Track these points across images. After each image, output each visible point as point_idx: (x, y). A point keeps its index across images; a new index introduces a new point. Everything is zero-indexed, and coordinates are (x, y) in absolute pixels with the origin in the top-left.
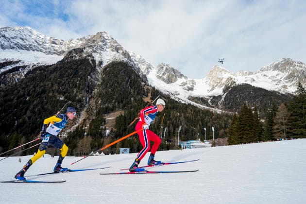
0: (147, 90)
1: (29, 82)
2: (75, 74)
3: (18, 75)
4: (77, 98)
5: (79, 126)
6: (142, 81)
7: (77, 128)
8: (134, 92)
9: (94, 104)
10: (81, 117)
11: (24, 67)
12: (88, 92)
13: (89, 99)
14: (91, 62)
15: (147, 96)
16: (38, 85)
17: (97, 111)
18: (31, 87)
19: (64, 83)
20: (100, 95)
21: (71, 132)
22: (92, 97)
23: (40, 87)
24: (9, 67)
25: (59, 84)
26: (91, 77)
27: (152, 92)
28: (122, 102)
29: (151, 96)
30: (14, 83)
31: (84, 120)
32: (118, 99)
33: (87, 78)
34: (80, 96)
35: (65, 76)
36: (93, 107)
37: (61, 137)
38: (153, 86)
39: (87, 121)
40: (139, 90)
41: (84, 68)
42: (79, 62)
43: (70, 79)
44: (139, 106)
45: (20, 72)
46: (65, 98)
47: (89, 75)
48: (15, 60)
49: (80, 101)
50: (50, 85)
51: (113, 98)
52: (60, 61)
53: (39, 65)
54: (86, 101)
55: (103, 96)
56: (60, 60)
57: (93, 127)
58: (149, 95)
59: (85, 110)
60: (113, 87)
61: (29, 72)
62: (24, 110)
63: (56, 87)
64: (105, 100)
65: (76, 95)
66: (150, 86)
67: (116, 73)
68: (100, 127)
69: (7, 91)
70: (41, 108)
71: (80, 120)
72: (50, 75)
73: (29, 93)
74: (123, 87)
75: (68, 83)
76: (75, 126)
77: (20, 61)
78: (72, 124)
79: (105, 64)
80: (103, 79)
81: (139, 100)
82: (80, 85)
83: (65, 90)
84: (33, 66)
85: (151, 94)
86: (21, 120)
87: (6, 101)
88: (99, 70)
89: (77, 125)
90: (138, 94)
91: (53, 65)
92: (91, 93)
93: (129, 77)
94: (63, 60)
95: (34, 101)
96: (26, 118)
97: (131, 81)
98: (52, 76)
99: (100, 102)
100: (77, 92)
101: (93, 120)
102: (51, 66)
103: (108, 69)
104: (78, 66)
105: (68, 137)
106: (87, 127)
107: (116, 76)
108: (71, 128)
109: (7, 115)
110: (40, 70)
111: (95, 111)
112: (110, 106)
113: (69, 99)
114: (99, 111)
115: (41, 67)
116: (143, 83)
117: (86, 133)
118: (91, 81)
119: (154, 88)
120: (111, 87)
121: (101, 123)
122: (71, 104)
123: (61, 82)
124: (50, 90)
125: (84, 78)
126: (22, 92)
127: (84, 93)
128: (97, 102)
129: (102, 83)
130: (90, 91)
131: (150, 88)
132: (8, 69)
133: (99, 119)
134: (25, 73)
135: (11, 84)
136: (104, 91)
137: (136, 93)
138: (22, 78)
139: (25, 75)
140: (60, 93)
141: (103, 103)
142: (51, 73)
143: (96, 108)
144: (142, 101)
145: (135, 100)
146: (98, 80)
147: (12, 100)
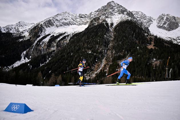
0: (150, 39)
1: (71, 44)
2: (96, 35)
3: (66, 41)
4: (99, 51)
5: (102, 69)
6: (145, 32)
7: (101, 70)
8: (139, 42)
9: (110, 54)
10: (103, 64)
11: (68, 36)
12: (105, 46)
13: (107, 51)
14: (105, 25)
15: (150, 44)
16: (76, 46)
17: (113, 59)
18: (73, 47)
19: (90, 42)
20: (114, 47)
21: (97, 73)
22: (108, 49)
23: (78, 46)
24: (61, 37)
25: (87, 43)
26: (106, 35)
27: (155, 40)
28: (130, 50)
29: (154, 43)
30: (64, 46)
31: (104, 65)
32: (127, 48)
33: (104, 36)
34: (101, 50)
35: (90, 37)
36: (110, 56)
37: (92, 76)
38: (155, 35)
39: (107, 65)
40: (143, 40)
41: (101, 30)
42: (98, 27)
43: (94, 39)
44: (144, 52)
45: (67, 39)
46: (92, 52)
47: (105, 34)
48: (63, 32)
49: (101, 52)
50: (82, 44)
51: (123, 49)
52: (86, 29)
53: (75, 33)
54: (105, 52)
55: (116, 48)
56: (87, 27)
57: (111, 70)
58: (153, 43)
59: (105, 58)
60: (122, 40)
61: (71, 38)
62: (71, 61)
63: (86, 45)
64: (117, 50)
65: (98, 49)
66: (153, 35)
67: (124, 29)
68: (116, 70)
69: (62, 50)
70: (79, 59)
71: (102, 65)
72: (82, 38)
73: (72, 50)
74: (130, 40)
75: (93, 42)
76: (100, 69)
77: (66, 32)
78: (98, 68)
79: (115, 25)
80: (115, 36)
81: (143, 48)
82: (100, 42)
83: (91, 46)
84: (72, 35)
85: (154, 42)
86: (70, 67)
87: (62, 57)
88: (111, 30)
89: (101, 69)
90: (142, 43)
91: (82, 32)
92: (108, 46)
93: (134, 31)
94: (88, 27)
95: (75, 56)
96: (72, 65)
97: (136, 34)
98: (83, 38)
99: (114, 52)
100: (98, 47)
101: (111, 65)
102: (81, 32)
103: (117, 28)
104: (97, 30)
105: (96, 76)
106: (107, 70)
107: (124, 32)
108: (97, 71)
109: (63, 64)
110: (76, 36)
111: (112, 59)
112: (122, 54)
113: (94, 52)
114: (114, 58)
115: (76, 34)
116: (146, 34)
117: (107, 74)
118: (107, 39)
119: (156, 37)
120: (121, 40)
121: (116, 67)
122: (96, 55)
123: (88, 41)
124: (83, 47)
125: (102, 37)
126: (68, 51)
127: (103, 47)
128: (112, 53)
129: (114, 39)
130: (107, 45)
131: (152, 37)
132: (61, 38)
133: (115, 64)
134: (69, 39)
135: (63, 46)
136: (116, 44)
137: (141, 43)
138: (68, 42)
139: (69, 40)
140: (89, 49)
141: (117, 52)
142: (82, 37)
143: (112, 56)
144: (147, 48)
145: (140, 48)
146: (111, 37)
147: (64, 56)
